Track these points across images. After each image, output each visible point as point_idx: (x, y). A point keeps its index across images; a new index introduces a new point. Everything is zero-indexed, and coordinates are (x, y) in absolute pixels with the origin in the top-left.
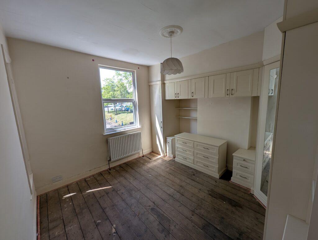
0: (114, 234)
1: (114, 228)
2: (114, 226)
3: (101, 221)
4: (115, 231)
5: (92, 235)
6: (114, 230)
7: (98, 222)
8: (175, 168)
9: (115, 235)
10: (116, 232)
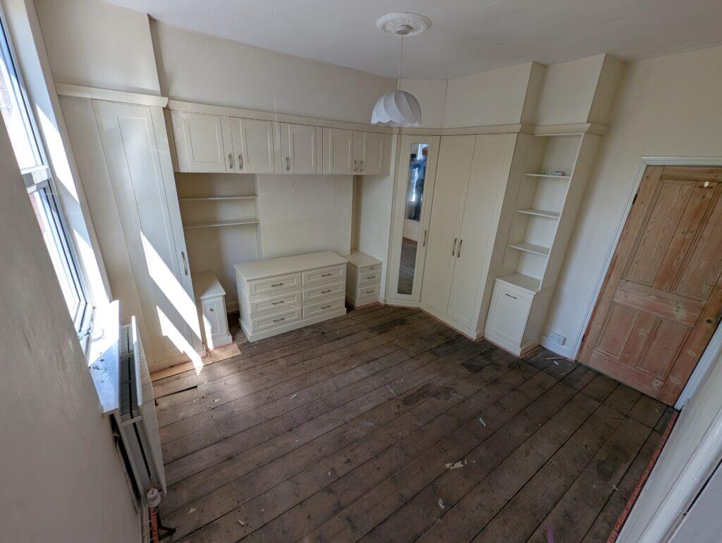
0: (466, 463)
1: (453, 466)
2: (448, 465)
3: (440, 499)
4: (460, 462)
5: (476, 508)
6: (459, 465)
7: (442, 507)
8: (285, 351)
9: (468, 461)
10: (462, 459)
